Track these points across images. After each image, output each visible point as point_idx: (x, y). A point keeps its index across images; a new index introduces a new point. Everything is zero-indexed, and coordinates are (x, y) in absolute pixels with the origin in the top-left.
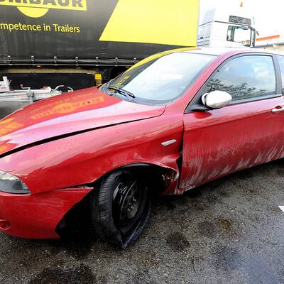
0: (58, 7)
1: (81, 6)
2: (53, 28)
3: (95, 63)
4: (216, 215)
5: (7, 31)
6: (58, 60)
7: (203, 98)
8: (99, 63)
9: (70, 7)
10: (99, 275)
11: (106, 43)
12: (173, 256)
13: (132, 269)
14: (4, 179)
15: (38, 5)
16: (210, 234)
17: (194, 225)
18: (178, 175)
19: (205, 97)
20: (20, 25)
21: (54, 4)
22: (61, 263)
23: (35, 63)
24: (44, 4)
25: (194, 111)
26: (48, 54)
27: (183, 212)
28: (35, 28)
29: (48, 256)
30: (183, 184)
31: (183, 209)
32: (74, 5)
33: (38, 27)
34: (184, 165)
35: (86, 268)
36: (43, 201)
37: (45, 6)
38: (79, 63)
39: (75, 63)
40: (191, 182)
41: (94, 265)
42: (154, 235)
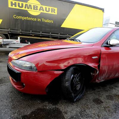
0: (45, 12)
1: (55, 12)
2: (42, 20)
3: (58, 36)
4: (113, 93)
5: (21, 19)
6: (42, 34)
7: (108, 42)
8: (60, 36)
9: (50, 12)
10: (63, 111)
11: (64, 28)
12: (96, 106)
13: (78, 109)
14: (24, 66)
15: (36, 11)
16: (112, 99)
17: (104, 96)
18: (98, 72)
19: (109, 42)
20: (28, 18)
21: (43, 11)
22: (46, 106)
23: (32, 34)
24: (39, 10)
25: (105, 46)
26: (38, 31)
27: (99, 91)
28: (34, 19)
29: (39, 103)
30: (100, 78)
31: (99, 90)
32: (52, 12)
33: (35, 19)
34: (101, 68)
35: (58, 108)
36: (42, 75)
37: (39, 11)
38: (51, 35)
39: (49, 35)
40: (103, 77)
41: (61, 107)
42: (87, 98)
